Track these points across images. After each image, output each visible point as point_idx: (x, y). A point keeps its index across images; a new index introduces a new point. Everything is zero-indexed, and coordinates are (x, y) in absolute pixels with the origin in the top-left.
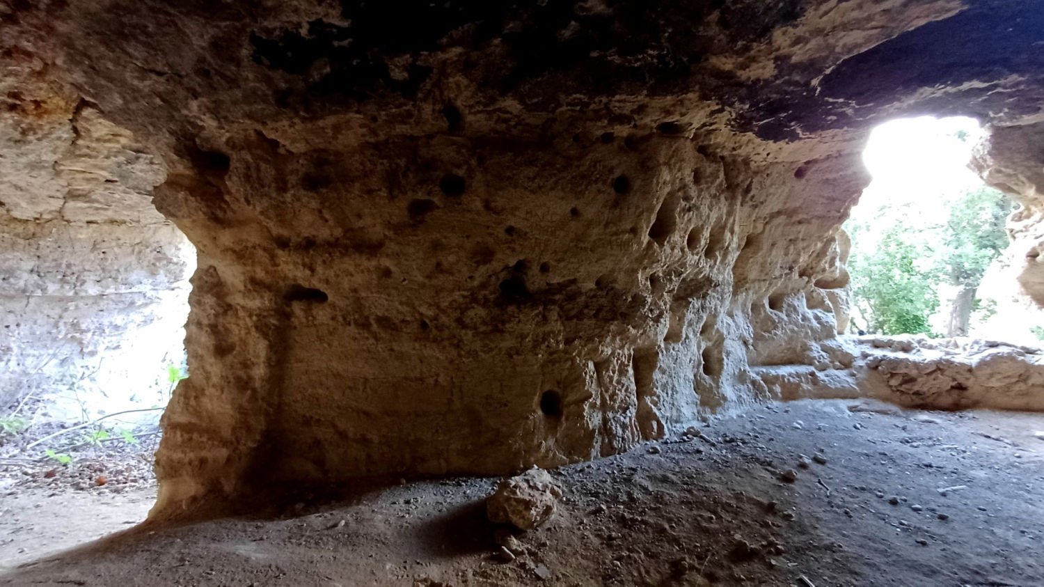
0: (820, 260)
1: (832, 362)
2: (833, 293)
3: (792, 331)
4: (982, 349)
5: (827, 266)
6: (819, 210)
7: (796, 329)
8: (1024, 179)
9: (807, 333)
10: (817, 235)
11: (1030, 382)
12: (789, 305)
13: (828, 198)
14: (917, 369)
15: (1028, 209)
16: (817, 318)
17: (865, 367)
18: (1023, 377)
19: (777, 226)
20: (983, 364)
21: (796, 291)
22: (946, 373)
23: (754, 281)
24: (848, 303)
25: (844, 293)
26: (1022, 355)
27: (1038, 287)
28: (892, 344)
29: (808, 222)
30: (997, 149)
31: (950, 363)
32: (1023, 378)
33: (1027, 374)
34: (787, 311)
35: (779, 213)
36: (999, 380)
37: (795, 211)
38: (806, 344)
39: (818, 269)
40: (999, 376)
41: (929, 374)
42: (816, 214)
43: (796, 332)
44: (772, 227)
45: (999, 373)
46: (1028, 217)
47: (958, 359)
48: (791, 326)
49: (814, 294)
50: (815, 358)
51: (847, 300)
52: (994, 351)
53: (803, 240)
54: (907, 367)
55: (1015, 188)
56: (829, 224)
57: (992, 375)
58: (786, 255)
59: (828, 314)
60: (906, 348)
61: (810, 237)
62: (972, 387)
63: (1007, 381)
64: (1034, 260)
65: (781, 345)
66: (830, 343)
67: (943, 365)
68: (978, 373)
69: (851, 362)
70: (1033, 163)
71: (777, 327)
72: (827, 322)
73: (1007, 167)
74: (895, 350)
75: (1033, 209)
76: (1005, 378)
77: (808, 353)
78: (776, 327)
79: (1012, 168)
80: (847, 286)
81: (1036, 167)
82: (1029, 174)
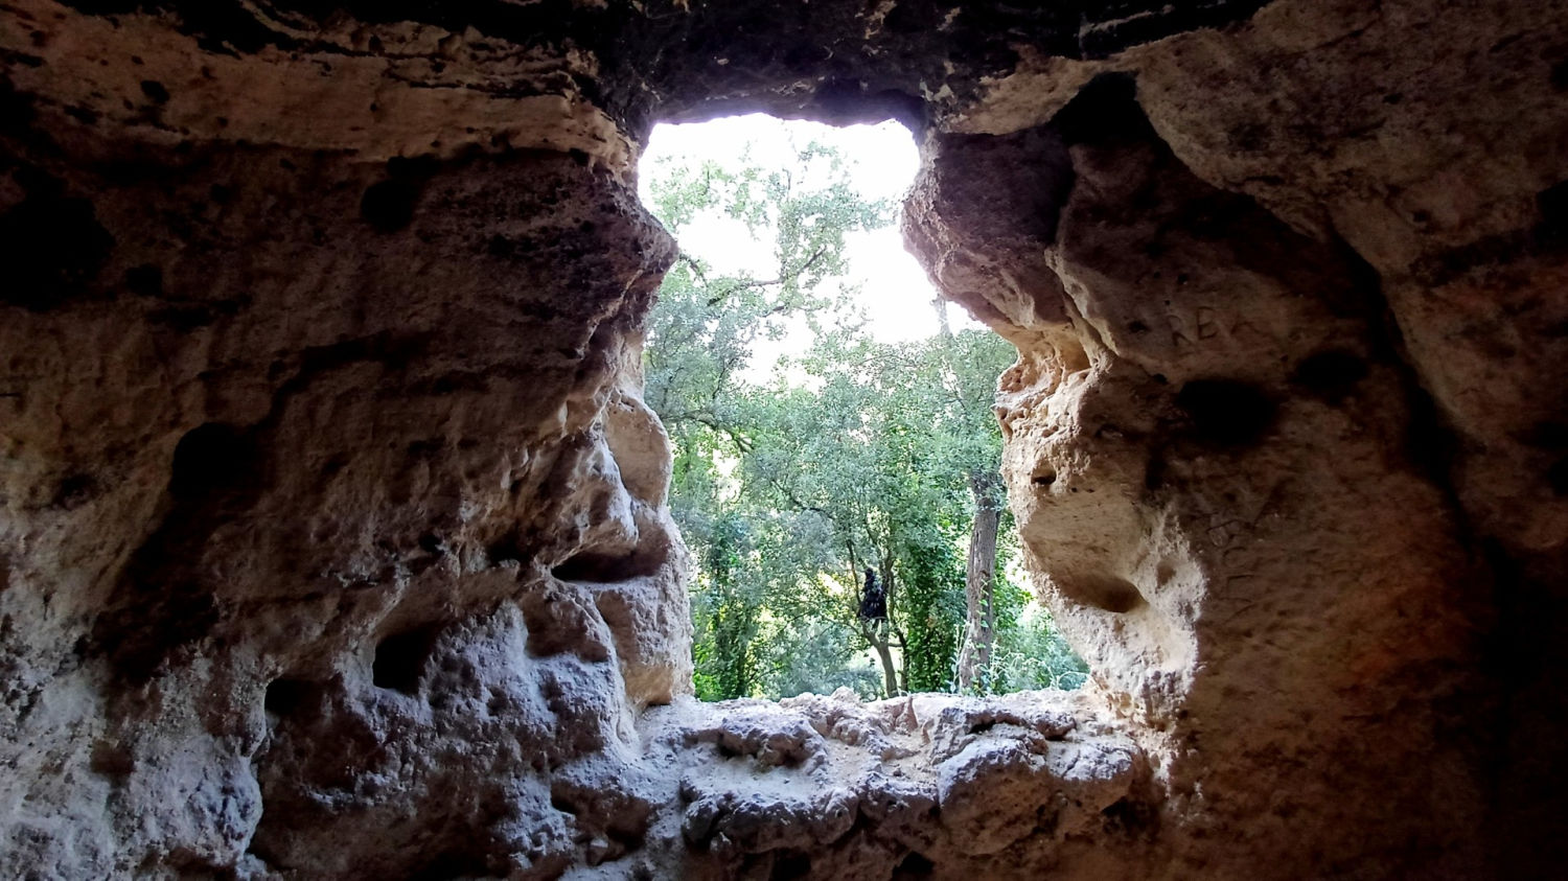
0: (553, 506)
1: (584, 840)
2: (617, 598)
3: (449, 757)
4: (961, 739)
5: (582, 521)
6: (505, 347)
7: (462, 747)
8: (1011, 282)
9: (504, 753)
10: (515, 427)
11: (1060, 833)
12: (448, 664)
13: (525, 308)
14: (811, 831)
15: (1029, 361)
16: (550, 690)
17: (678, 844)
18: (1047, 816)
19: (344, 401)
20: (960, 790)
21: (483, 609)
22: (880, 831)
23: (252, 609)
24: (663, 621)
25: (655, 592)
26: (1039, 749)
27: (1060, 553)
28: (759, 745)
29: (476, 384)
30: (951, 198)
31: (885, 799)
32: (1047, 822)
33: (1054, 807)
34: (435, 687)
35: (343, 353)
36: (997, 833)
37: (415, 346)
38: (498, 794)
39: (550, 532)
40: (996, 822)
41: (838, 846)
42: (498, 359)
43: (465, 760)
44: (318, 400)
45: (998, 813)
46: (1032, 381)
47: (902, 787)
48: (441, 743)
49: (554, 608)
50: (517, 846)
51: (661, 611)
52: (984, 746)
53: (466, 444)
54: (780, 834)
55: (999, 304)
56: (550, 392)
57: (981, 823)
58: (399, 497)
59: (588, 668)
60: (790, 754)
61: (493, 435)
62: (942, 866)
63: (1015, 832)
64: (1047, 489)
65: (402, 819)
66: (583, 774)
67: (872, 808)
68: (951, 819)
69: (644, 826)
70: (1024, 240)
71: (383, 757)
72: (579, 701)
73: (976, 249)
74: (763, 768)
75: (1040, 361)
76: (1009, 824)
77: (503, 826)
78: (375, 757)
79: (986, 253)
80: (666, 569)
81: (1033, 249)
82: (1020, 269)
